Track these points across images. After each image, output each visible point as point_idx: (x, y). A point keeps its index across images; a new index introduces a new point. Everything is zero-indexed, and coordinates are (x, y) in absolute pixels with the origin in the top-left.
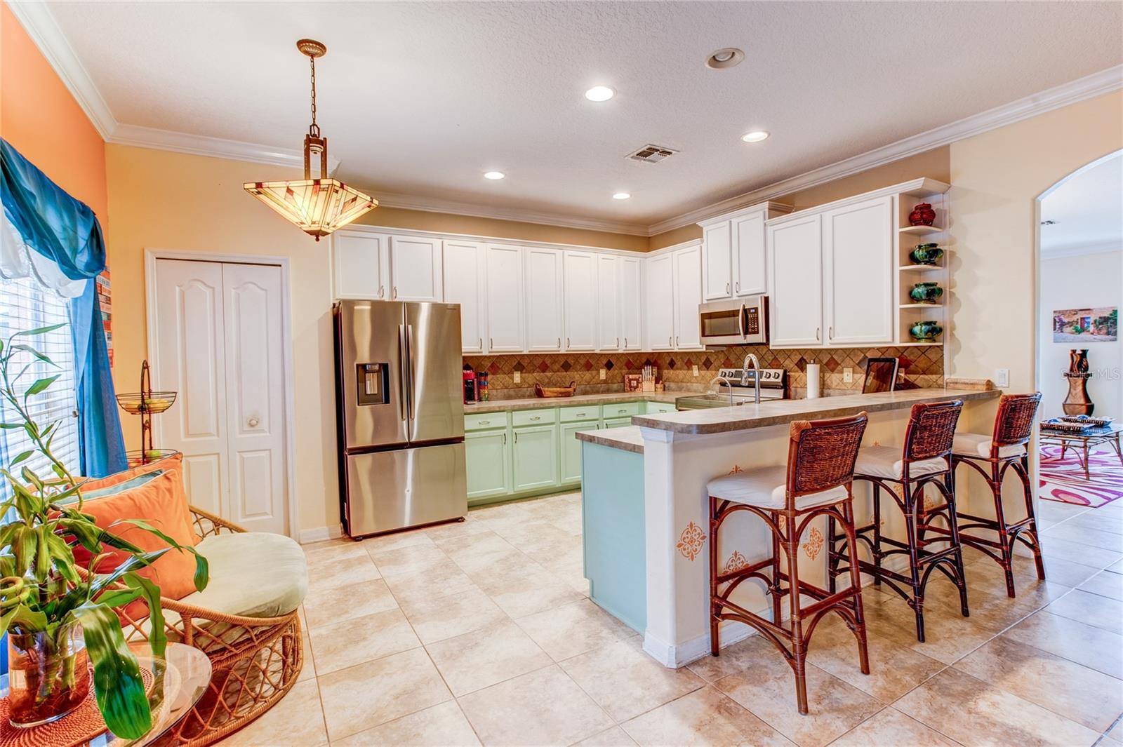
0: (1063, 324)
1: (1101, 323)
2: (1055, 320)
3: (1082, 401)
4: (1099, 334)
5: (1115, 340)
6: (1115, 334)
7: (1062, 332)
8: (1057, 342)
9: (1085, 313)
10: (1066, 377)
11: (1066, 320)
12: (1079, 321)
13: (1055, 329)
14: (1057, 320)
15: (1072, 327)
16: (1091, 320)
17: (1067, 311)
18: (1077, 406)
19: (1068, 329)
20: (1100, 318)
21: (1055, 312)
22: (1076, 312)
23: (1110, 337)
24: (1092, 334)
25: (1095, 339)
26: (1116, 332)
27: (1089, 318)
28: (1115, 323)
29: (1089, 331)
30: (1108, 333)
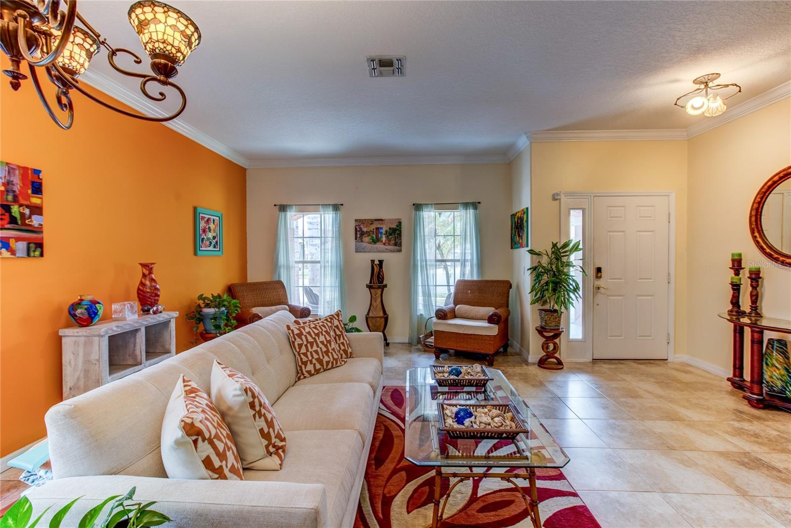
0: (363, 234)
1: (391, 234)
2: (356, 229)
3: (381, 314)
4: (389, 244)
5: (400, 251)
6: (400, 245)
7: (362, 241)
8: (358, 252)
9: (379, 224)
10: (368, 289)
11: (365, 230)
12: (375, 231)
13: (356, 239)
14: (358, 229)
15: (370, 237)
16: (383, 231)
17: (366, 220)
18: (378, 319)
19: (366, 239)
20: (390, 228)
21: (356, 220)
22: (372, 222)
23: (397, 248)
24: (384, 244)
25: (386, 249)
26: (401, 243)
27: (382, 228)
28: (400, 235)
29: (382, 241)
30: (395, 245)
